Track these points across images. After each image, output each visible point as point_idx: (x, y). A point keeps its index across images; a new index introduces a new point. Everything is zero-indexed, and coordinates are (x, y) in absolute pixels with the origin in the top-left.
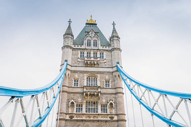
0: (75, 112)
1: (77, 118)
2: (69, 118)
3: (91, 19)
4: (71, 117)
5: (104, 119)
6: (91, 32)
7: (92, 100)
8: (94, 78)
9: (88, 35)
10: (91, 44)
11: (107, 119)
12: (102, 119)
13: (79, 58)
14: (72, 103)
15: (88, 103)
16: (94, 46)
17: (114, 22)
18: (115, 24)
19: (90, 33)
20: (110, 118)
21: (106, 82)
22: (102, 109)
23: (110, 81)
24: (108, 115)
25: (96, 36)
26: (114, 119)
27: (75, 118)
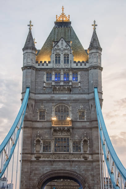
1: (44, 159)
2: (35, 159)
3: (63, 14)
4: (38, 158)
5: (77, 159)
6: (61, 42)
7: (62, 136)
8: (65, 108)
9: (56, 47)
10: (61, 61)
11: (80, 159)
12: (74, 159)
13: (44, 82)
14: (38, 141)
15: (57, 140)
16: (65, 63)
17: (95, 22)
18: (97, 25)
19: (59, 44)
20: (83, 158)
23: (86, 112)
24: (81, 154)
25: (68, 47)
26: (88, 160)
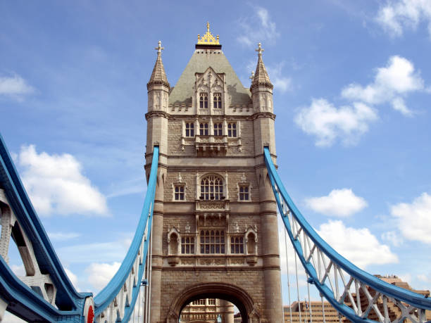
0: (180, 254)
21: (241, 189)
22: (232, 246)
27: (180, 265)
